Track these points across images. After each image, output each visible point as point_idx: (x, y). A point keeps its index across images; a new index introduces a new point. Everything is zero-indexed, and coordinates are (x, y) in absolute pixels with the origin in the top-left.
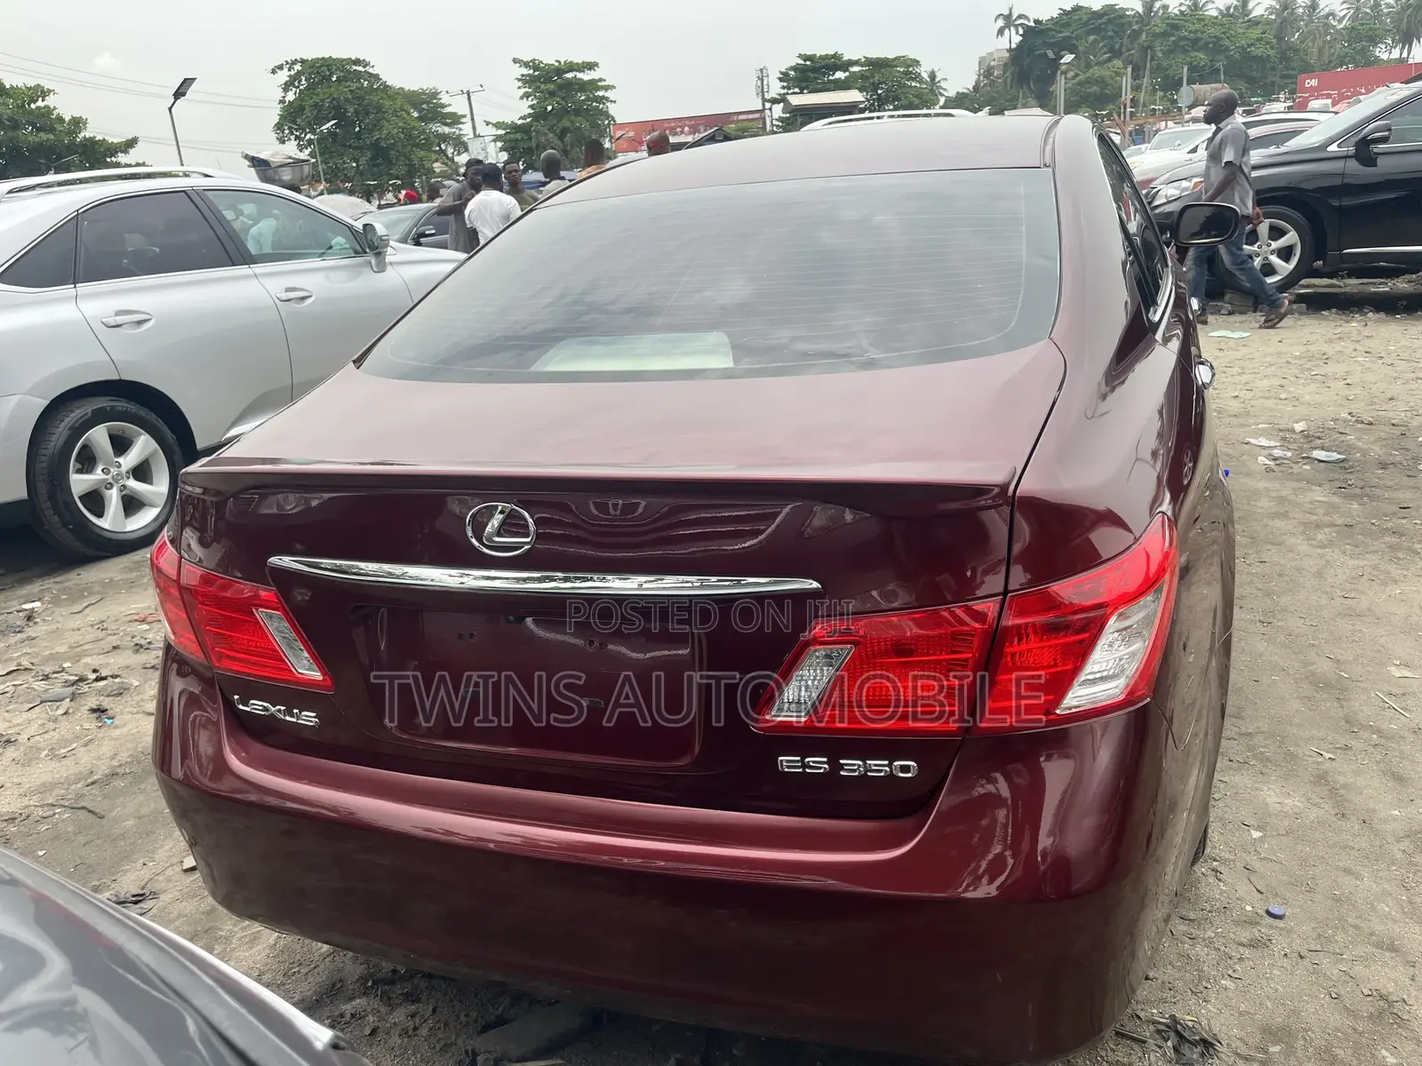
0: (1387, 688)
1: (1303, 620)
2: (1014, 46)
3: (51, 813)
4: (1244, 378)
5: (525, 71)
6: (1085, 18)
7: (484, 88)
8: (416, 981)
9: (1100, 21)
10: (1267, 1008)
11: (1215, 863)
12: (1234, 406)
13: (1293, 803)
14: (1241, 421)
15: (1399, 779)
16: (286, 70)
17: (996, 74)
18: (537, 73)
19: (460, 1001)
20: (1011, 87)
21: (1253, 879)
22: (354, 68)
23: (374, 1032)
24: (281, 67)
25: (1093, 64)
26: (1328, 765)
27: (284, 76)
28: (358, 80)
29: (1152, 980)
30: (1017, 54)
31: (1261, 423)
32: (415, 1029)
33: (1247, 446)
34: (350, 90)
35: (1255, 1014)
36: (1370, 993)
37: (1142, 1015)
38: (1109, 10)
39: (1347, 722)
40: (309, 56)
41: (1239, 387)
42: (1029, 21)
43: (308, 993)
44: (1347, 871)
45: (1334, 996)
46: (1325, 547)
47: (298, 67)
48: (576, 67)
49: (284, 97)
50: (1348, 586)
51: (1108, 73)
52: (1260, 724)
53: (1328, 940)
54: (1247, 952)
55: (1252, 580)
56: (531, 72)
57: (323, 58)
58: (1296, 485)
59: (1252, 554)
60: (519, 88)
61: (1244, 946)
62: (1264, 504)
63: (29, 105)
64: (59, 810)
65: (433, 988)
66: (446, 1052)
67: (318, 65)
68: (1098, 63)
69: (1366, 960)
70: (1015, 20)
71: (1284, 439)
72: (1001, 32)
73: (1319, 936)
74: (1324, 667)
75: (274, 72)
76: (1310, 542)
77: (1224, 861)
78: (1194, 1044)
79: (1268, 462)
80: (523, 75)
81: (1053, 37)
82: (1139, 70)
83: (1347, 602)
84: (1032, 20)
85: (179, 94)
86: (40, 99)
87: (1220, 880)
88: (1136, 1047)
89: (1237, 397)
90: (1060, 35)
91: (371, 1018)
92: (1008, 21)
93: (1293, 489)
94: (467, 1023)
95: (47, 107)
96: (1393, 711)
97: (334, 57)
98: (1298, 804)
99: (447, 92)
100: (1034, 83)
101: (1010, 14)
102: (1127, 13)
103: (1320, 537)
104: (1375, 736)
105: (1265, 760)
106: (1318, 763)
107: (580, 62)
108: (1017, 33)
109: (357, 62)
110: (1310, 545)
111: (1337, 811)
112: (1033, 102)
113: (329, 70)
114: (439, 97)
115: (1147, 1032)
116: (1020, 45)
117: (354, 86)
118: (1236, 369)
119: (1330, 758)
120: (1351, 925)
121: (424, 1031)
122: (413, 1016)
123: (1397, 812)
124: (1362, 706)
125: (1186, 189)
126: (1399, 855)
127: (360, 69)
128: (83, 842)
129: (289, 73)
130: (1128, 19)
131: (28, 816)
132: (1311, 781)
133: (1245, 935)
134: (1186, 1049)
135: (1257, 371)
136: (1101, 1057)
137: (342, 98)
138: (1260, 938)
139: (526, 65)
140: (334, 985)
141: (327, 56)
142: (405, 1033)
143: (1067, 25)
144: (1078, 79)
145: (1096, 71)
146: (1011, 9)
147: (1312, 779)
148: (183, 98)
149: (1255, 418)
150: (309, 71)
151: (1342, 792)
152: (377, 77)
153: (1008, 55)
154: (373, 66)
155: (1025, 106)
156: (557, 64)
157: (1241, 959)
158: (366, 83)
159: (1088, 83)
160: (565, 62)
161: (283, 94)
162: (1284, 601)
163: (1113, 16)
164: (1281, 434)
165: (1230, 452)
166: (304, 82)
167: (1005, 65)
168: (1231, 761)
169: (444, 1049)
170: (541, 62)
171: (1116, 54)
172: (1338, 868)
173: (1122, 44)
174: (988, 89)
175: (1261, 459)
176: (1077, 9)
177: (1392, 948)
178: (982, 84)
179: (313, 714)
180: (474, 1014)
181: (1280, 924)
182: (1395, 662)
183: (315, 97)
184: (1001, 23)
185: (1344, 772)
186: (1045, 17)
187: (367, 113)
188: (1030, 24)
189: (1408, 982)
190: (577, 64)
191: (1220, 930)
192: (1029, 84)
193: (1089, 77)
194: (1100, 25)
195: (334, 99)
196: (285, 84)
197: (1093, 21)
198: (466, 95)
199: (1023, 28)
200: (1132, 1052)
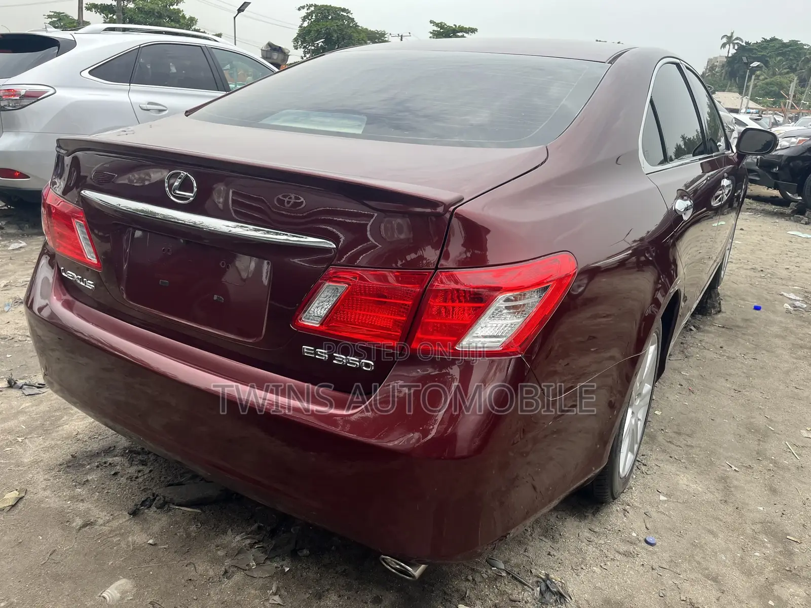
0: (794, 441)
1: (762, 394)
2: (730, 55)
3: (25, 339)
4: (798, 260)
5: (436, 28)
6: (777, 46)
7: (411, 35)
8: (150, 456)
9: (787, 49)
10: (615, 589)
11: (627, 507)
12: (785, 273)
13: (697, 487)
14: (784, 282)
15: (774, 491)
16: (306, 9)
17: (717, 70)
18: (442, 31)
19: (166, 470)
20: (724, 79)
21: (647, 521)
22: (342, 13)
23: (116, 474)
24: (303, 7)
25: (777, 73)
26: (732, 473)
27: (304, 12)
28: (343, 20)
29: (551, 556)
30: (731, 61)
31: (796, 286)
32: (137, 478)
33: (781, 297)
34: (337, 25)
35: (605, 590)
36: (685, 599)
37: (533, 571)
38: (794, 43)
39: (758, 453)
40: (319, 4)
41: (792, 264)
42: (742, 42)
43: (95, 449)
44: (711, 532)
45: (662, 595)
46: (800, 359)
47: (312, 9)
48: (464, 30)
49: (302, 24)
50: (802, 382)
51: (785, 81)
52: (701, 443)
53: (677, 565)
54: (619, 557)
55: (742, 367)
56: (439, 29)
57: (326, 6)
58: (799, 323)
59: (751, 354)
60: (430, 37)
61: (620, 553)
62: (775, 329)
63: (169, 6)
64: (29, 339)
65: (156, 460)
66: (145, 492)
67: (323, 9)
68: (780, 74)
69: (693, 582)
70: (734, 40)
71: (806, 297)
72: (724, 45)
73: (672, 561)
74: (760, 421)
75: (299, 9)
76: (792, 355)
77: (633, 507)
78: (554, 593)
79: (790, 308)
80: (434, 31)
81: (755, 54)
82: (805, 82)
83: (796, 390)
84: (744, 42)
85: (240, 10)
86: (176, 4)
87: (625, 516)
88: (520, 587)
89: (788, 269)
90: (759, 53)
91: (118, 467)
92: (730, 39)
93: (797, 325)
94: (163, 481)
95: (178, 9)
96: (792, 454)
97: (332, 6)
98: (700, 489)
99: (390, 34)
100: (739, 79)
101: (731, 37)
102: (805, 47)
103: (799, 353)
104: (771, 465)
105: (692, 461)
106: (726, 471)
107: (468, 27)
108: (734, 48)
109: (344, 10)
110: (791, 356)
111: (723, 498)
112: (735, 90)
113: (328, 13)
114: (386, 36)
115: (531, 581)
116: (734, 56)
117: (340, 23)
118: (794, 254)
119: (735, 470)
120: (695, 561)
121: (140, 480)
122: (139, 471)
123: (761, 508)
124: (772, 448)
125: (793, 143)
126: (749, 531)
127: (345, 14)
128: (31, 356)
129: (307, 11)
130: (804, 51)
131: (12, 339)
132: (715, 479)
133: (623, 548)
134: (547, 596)
135: (807, 257)
136: (497, 586)
137: (332, 29)
138: (632, 552)
139: (437, 25)
140: (110, 447)
141: (329, 5)
142: (131, 478)
143: (765, 48)
144: (766, 80)
145: (778, 78)
146: (732, 33)
147: (717, 478)
148: (242, 13)
149: (793, 282)
150: (318, 11)
151: (732, 489)
152: (353, 20)
153: (726, 60)
154: (352, 14)
155: (730, 91)
156: (454, 27)
157: (613, 560)
158: (346, 22)
159: (772, 84)
160: (459, 26)
161: (302, 23)
162: (756, 381)
163: (795, 47)
164: (806, 294)
165: (768, 297)
166: (314, 17)
167: (723, 66)
168: (671, 457)
169: (145, 490)
170: (445, 24)
171: (793, 70)
172: (704, 528)
173: (798, 65)
174: (710, 78)
175: (787, 306)
176: (773, 40)
177: (715, 580)
178: (707, 75)
179: (92, 283)
180: (169, 478)
181: (650, 548)
182: (807, 428)
183: (318, 26)
184: (725, 40)
185: (740, 479)
186: (753, 41)
187: (344, 39)
188: (742, 44)
189: (714, 600)
190: (466, 28)
191: (609, 541)
192: (735, 80)
193: (773, 81)
194: (786, 51)
195: (327, 29)
196: (304, 17)
197: (782, 49)
198: (400, 37)
199: (738, 45)
200: (516, 588)
